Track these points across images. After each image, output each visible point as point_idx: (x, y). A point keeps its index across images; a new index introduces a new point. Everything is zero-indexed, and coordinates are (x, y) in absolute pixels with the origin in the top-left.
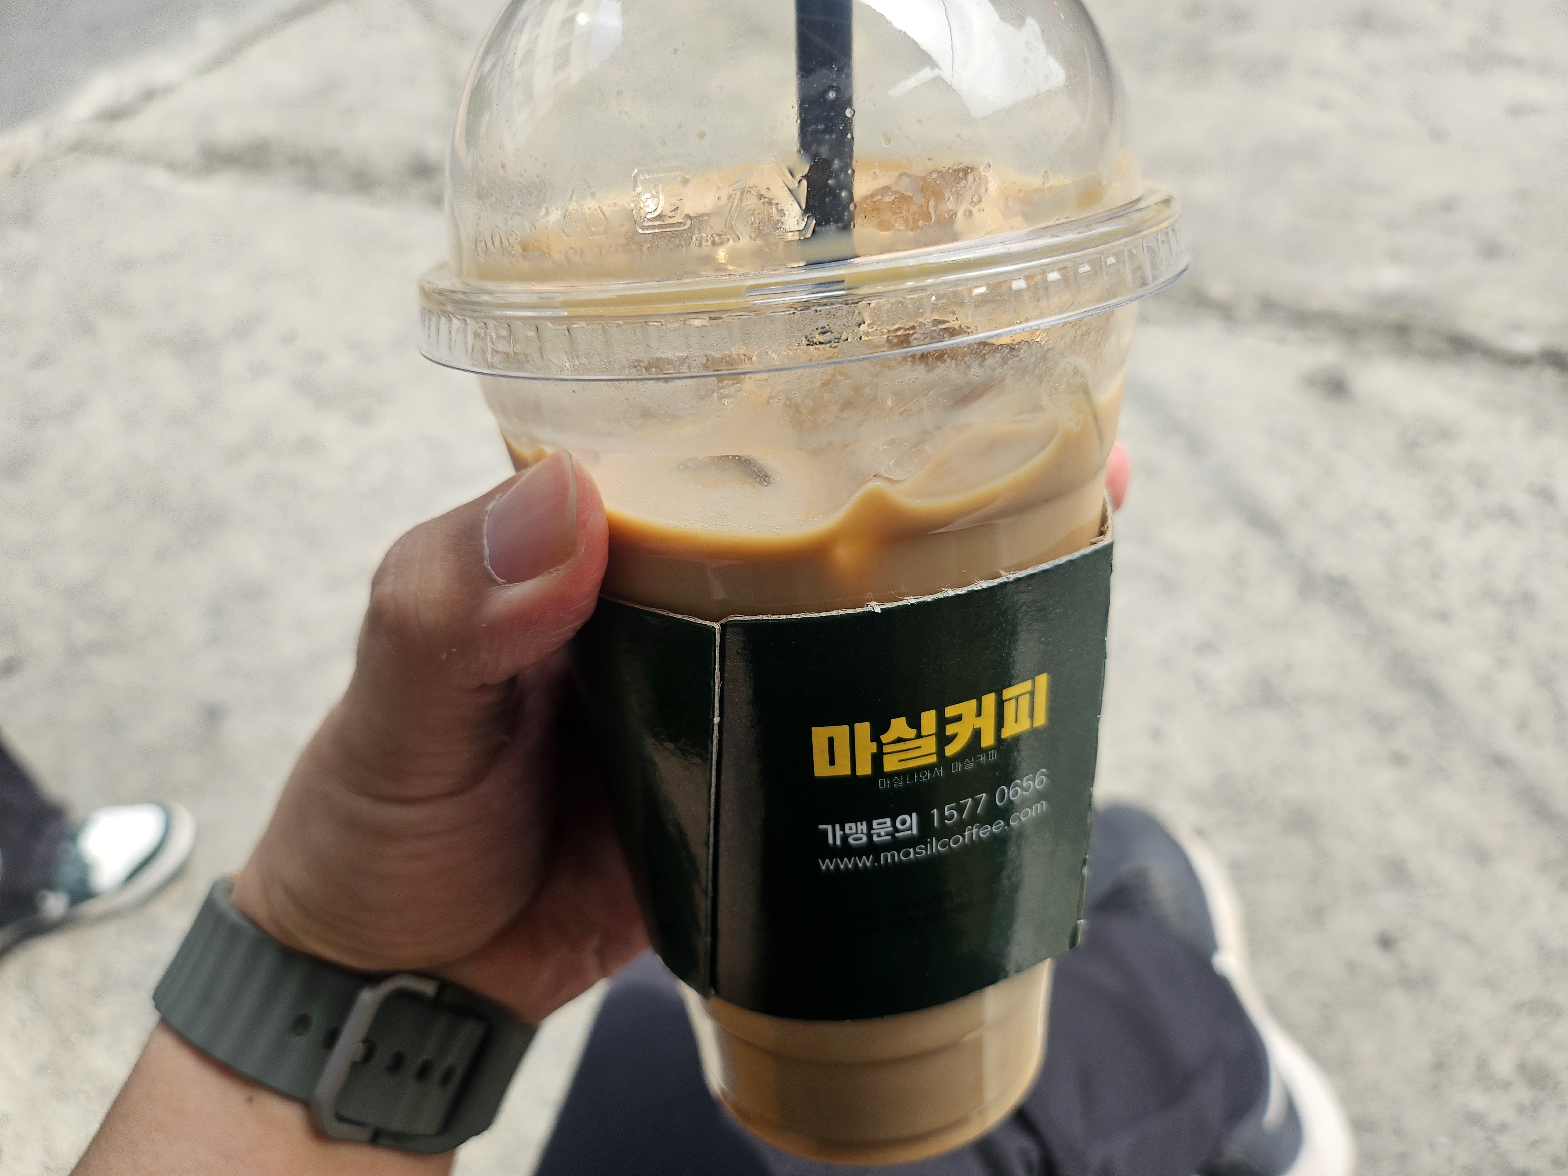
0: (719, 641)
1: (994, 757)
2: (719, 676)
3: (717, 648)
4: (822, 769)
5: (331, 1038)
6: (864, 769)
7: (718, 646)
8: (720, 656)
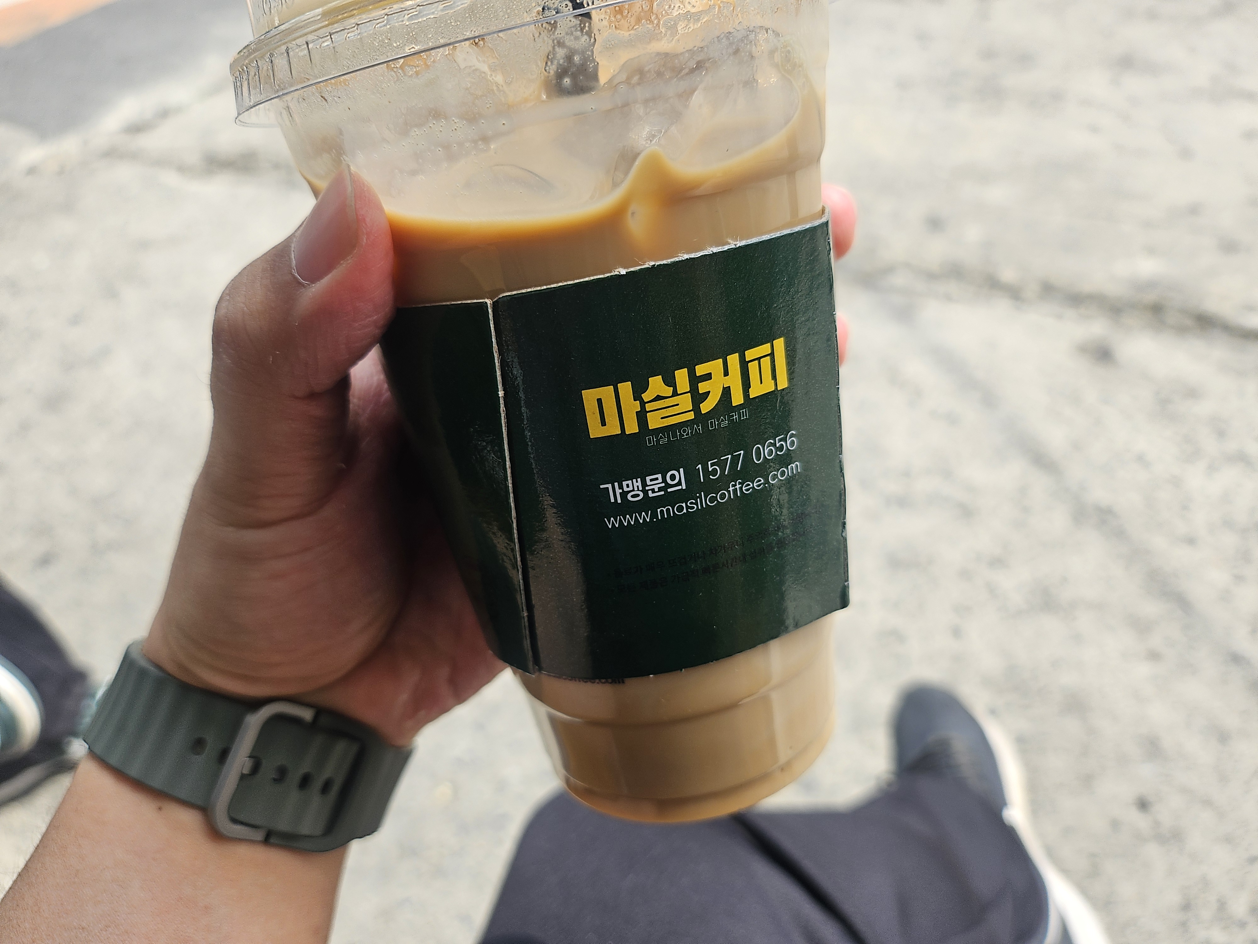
0: (492, 315)
1: (746, 416)
2: (497, 351)
3: (491, 322)
4: (596, 431)
5: (223, 755)
6: (632, 428)
7: (492, 320)
8: (495, 330)
